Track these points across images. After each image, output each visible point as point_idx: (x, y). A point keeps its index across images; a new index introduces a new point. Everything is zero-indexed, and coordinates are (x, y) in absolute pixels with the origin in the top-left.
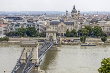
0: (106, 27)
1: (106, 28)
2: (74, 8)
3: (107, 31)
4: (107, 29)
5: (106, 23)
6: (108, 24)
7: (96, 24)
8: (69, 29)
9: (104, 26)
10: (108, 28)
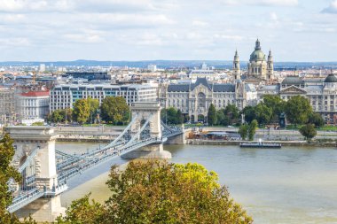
0: (326, 98)
1: (326, 103)
2: (257, 48)
3: (329, 110)
4: (329, 104)
5: (326, 88)
6: (333, 89)
7: (298, 90)
8: (217, 104)
9: (320, 97)
10: (332, 102)
